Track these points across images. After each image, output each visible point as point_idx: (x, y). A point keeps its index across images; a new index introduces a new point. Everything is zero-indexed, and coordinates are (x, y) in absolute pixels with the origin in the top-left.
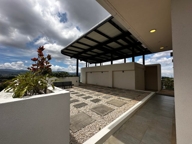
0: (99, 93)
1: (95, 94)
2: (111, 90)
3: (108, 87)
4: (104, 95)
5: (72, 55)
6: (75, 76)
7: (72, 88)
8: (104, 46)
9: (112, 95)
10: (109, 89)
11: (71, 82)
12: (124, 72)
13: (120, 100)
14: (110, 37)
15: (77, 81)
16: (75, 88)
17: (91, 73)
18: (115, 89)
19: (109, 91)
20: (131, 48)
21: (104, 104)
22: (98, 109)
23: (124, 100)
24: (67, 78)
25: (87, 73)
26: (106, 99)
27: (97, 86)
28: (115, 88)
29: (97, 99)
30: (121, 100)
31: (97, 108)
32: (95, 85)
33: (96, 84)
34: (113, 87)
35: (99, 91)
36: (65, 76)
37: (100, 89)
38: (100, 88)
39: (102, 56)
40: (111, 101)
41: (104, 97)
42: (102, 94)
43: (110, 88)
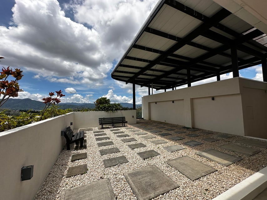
0: (163, 139)
1: (154, 139)
2: (188, 132)
3: (185, 128)
4: (170, 143)
5: (127, 79)
6: (131, 109)
7: (124, 126)
8: (169, 57)
9: (185, 144)
10: (185, 131)
11: (123, 118)
12: (216, 98)
13: (200, 159)
14: (178, 38)
15: (133, 117)
16: (129, 126)
17: (156, 103)
18: (197, 133)
19: (183, 135)
20: (229, 51)
21: (159, 165)
22: (140, 177)
23: (211, 160)
24: (119, 111)
25: (149, 103)
26: (169, 153)
27: (165, 124)
28: (198, 129)
29: (153, 151)
30: (204, 159)
31: (139, 175)
32: (161, 123)
33: (164, 121)
34: (193, 128)
35: (163, 135)
36: (117, 110)
37: (168, 130)
38: (169, 128)
39: (172, 75)
40: (178, 161)
41: (167, 148)
42: (168, 141)
43: (188, 128)
